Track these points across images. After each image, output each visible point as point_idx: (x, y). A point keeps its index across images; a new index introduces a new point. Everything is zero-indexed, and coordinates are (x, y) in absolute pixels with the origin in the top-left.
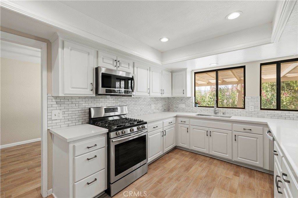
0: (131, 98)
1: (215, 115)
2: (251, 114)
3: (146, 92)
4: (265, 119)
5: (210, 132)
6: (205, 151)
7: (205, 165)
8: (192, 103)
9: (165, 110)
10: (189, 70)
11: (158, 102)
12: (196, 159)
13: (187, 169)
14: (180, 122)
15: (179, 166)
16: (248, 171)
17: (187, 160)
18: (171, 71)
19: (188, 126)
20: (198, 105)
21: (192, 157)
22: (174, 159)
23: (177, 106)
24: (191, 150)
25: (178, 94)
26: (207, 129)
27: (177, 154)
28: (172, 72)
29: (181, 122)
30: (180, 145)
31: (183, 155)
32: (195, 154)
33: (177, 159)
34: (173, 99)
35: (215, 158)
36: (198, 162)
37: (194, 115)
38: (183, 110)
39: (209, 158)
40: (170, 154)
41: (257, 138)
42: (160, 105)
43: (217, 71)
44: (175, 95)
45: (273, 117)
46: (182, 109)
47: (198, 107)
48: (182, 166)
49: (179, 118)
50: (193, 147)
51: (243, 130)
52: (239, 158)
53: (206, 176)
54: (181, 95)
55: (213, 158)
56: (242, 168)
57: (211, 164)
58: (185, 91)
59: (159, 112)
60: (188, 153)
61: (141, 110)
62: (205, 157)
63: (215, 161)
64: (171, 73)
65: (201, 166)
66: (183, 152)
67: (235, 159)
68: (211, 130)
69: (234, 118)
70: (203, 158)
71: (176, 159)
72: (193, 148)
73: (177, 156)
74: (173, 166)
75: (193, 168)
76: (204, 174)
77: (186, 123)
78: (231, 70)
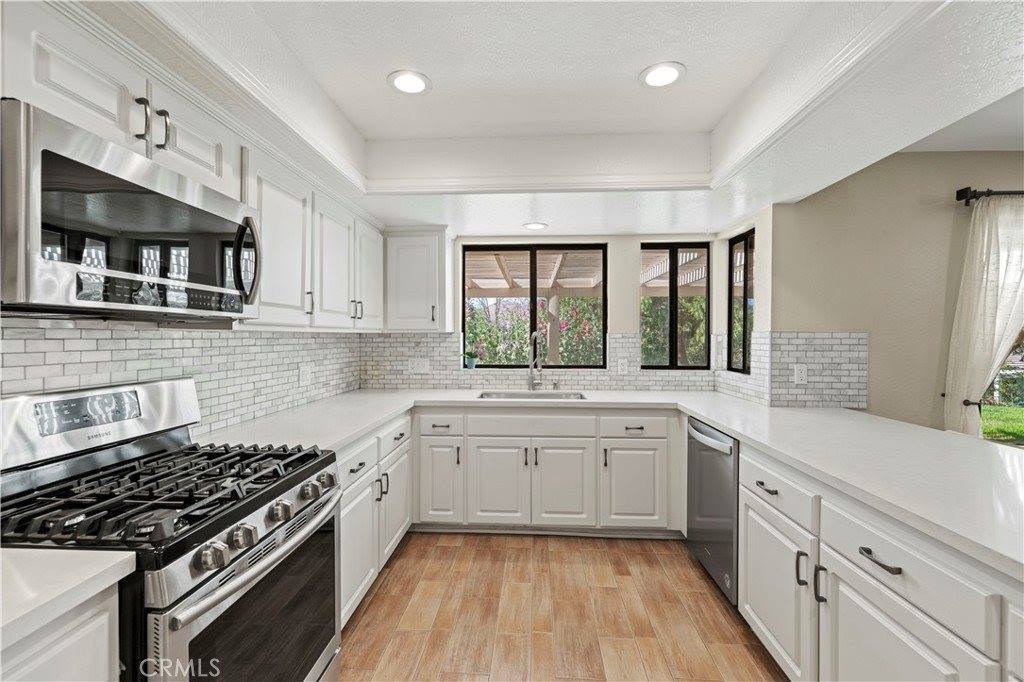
0: (225, 333)
1: (532, 391)
2: (620, 384)
3: (297, 308)
4: (651, 393)
5: (536, 450)
6: (518, 518)
7: (532, 566)
8: (456, 353)
9: (349, 384)
10: (450, 234)
11: (326, 352)
12: (497, 557)
13: (489, 609)
14: (428, 429)
15: (455, 604)
16: (637, 548)
17: (470, 569)
18: (381, 227)
19: (457, 441)
20: (477, 361)
21: (480, 555)
22: (422, 585)
23: (402, 368)
24: (470, 526)
25: (408, 319)
26: (525, 442)
27: (423, 555)
28: (387, 233)
29: (431, 430)
30: (431, 516)
31: (445, 552)
32: (485, 539)
33: (432, 577)
34: (382, 339)
35: (547, 533)
36: (508, 565)
37: (472, 396)
38: (424, 383)
39: (532, 539)
40: (398, 564)
41: (655, 450)
42: (332, 366)
43: (533, 249)
44: (396, 325)
45: (666, 388)
46: (420, 377)
47: (477, 366)
48: (465, 601)
49: (422, 416)
50: (479, 513)
51: (623, 433)
52: (613, 517)
53: (557, 610)
54: (423, 325)
55: (540, 535)
56: (622, 544)
57: (547, 561)
58: (437, 310)
59: (327, 394)
60: (459, 542)
61: (258, 392)
62: (519, 539)
63: (553, 546)
64: (381, 238)
65: (522, 578)
66: (443, 542)
67: (603, 523)
68: (538, 442)
69: (593, 397)
70: (513, 543)
71: (431, 579)
72: (482, 517)
73: (430, 564)
74: (432, 611)
75: (505, 591)
76: (547, 603)
77: (451, 431)
78: (496, 252)
